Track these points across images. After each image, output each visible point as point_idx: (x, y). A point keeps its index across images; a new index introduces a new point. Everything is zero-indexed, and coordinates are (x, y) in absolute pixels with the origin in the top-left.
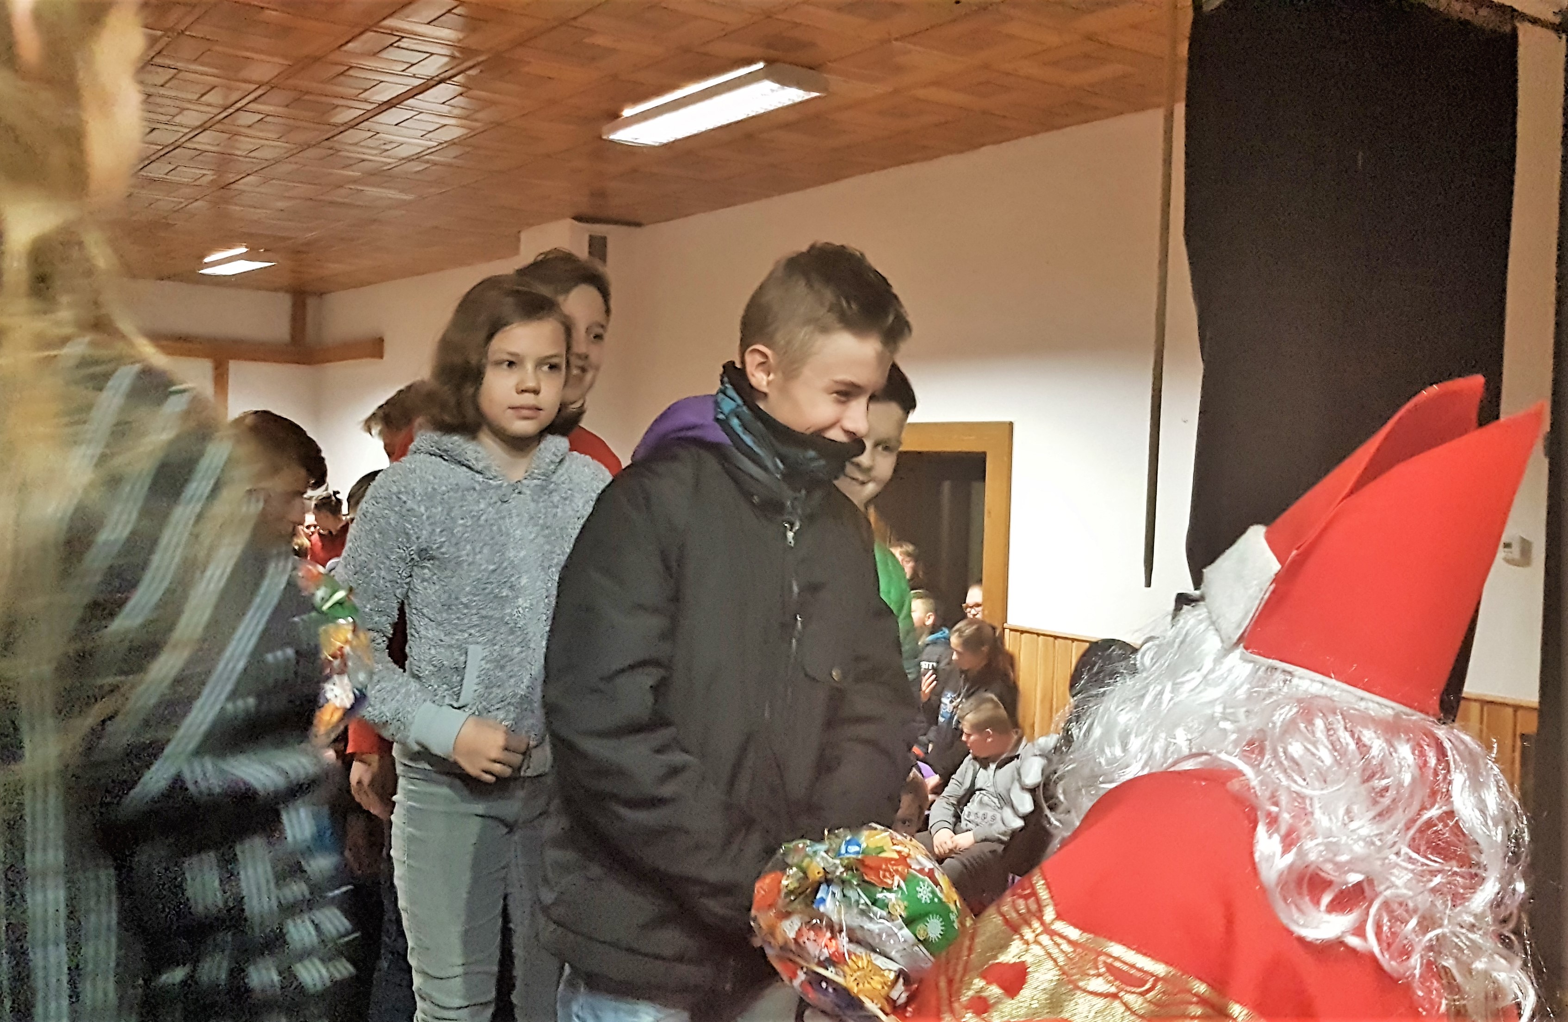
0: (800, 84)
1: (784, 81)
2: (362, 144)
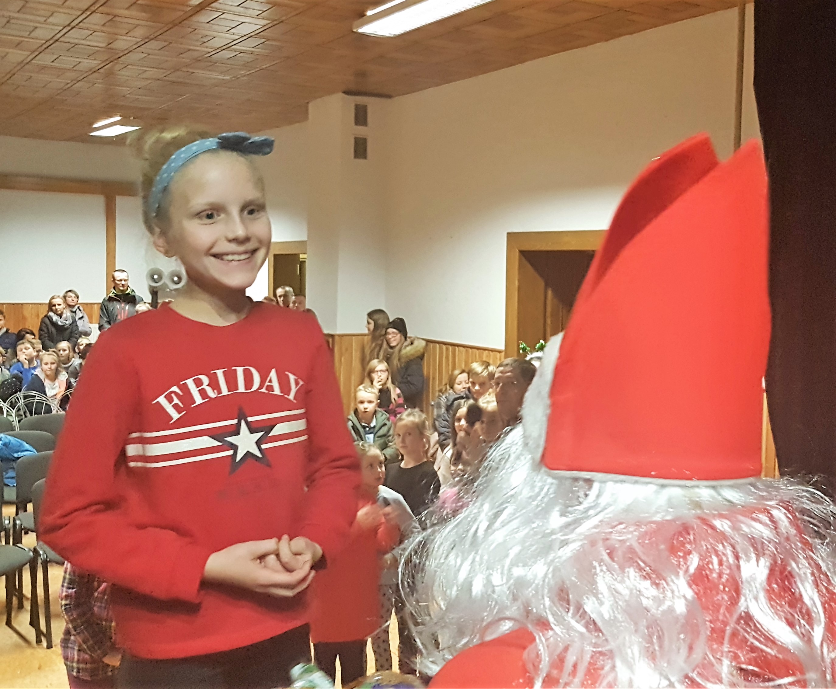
2: (186, 37)
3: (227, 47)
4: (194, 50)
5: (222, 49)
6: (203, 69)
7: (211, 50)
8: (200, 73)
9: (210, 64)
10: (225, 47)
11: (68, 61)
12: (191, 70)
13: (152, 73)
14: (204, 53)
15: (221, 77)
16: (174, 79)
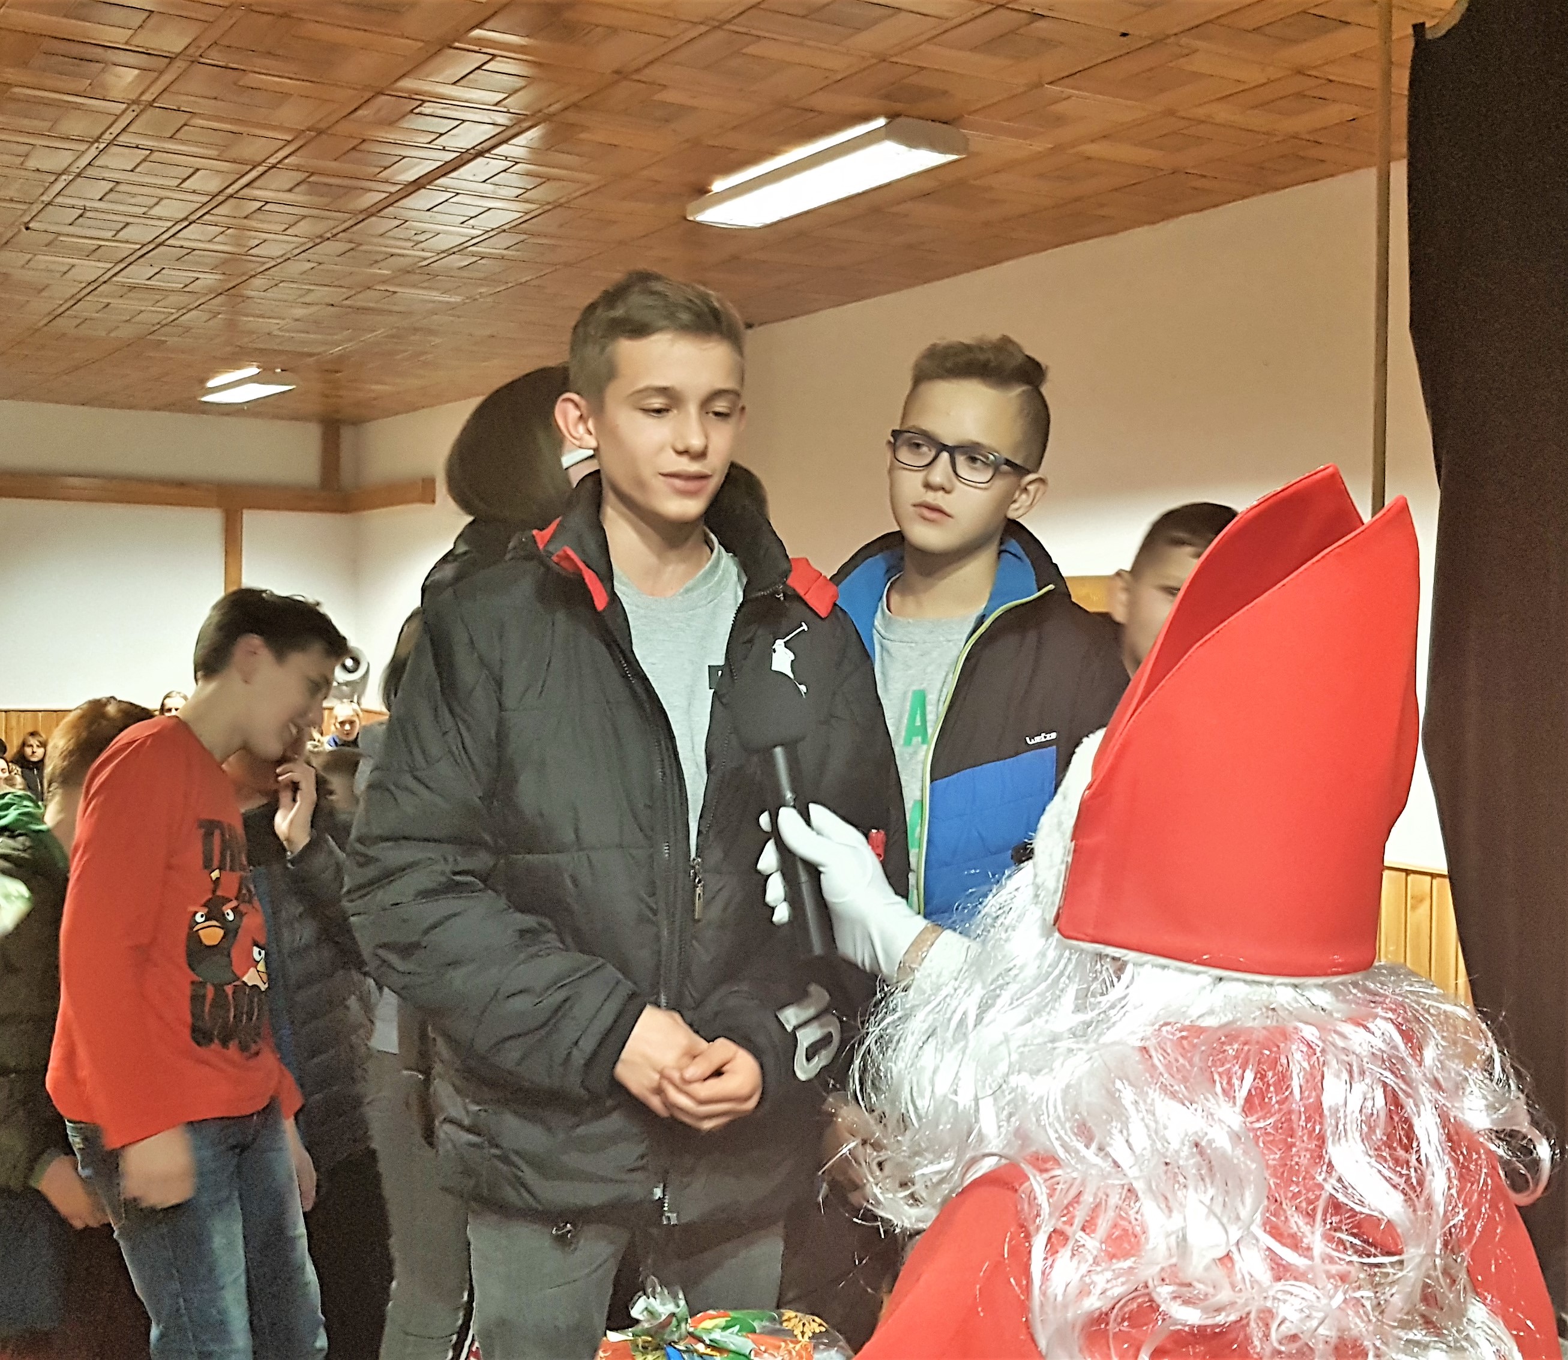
0: (934, 145)
1: (912, 140)
2: (390, 234)
3: (460, 249)
4: (399, 255)
5: (450, 252)
6: (414, 286)
7: (430, 254)
8: (407, 293)
9: (428, 277)
10: (456, 250)
11: (174, 278)
12: (391, 289)
13: (322, 293)
14: (417, 259)
15: (446, 298)
16: (359, 304)
